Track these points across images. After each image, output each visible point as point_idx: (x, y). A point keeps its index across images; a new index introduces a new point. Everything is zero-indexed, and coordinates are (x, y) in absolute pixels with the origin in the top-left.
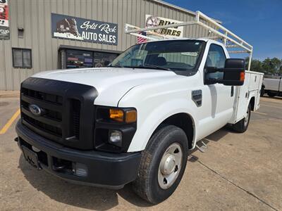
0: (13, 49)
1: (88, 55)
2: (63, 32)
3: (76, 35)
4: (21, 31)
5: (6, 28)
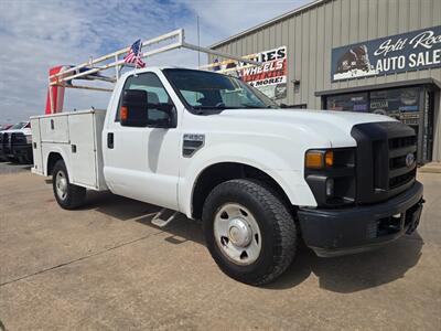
1: (360, 99)
2: (346, 71)
3: (366, 69)
4: (297, 83)
5: (284, 85)
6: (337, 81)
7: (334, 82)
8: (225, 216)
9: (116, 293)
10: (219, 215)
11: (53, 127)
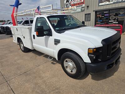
0: (85, 14)
1: (107, 12)
2: (103, 2)
3: (110, 2)
4: (88, 7)
5: (84, 7)
6: (100, 6)
7: (99, 6)
8: (66, 61)
9: (40, 81)
10: (65, 61)
11: (17, 30)
